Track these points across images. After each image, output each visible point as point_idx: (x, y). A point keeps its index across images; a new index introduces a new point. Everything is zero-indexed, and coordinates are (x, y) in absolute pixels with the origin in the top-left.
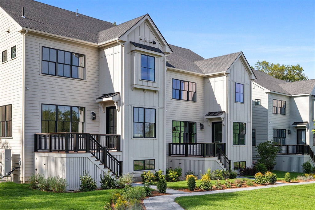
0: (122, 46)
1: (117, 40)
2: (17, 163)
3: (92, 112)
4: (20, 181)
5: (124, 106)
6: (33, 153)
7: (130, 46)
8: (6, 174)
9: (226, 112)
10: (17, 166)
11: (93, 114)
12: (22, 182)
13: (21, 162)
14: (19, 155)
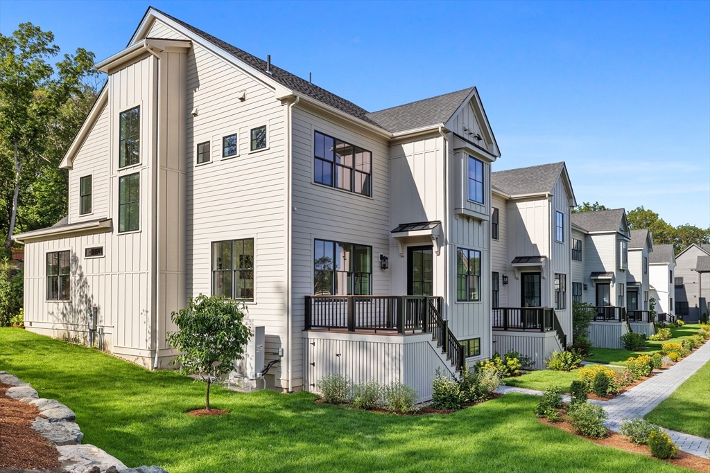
0: (445, 139)
1: (440, 128)
2: (276, 351)
3: (381, 256)
4: (282, 389)
5: (448, 246)
6: (304, 332)
7: (454, 141)
8: (258, 374)
9: (548, 256)
10: (276, 358)
11: (383, 258)
12: (287, 389)
13: (283, 350)
14: (278, 337)
